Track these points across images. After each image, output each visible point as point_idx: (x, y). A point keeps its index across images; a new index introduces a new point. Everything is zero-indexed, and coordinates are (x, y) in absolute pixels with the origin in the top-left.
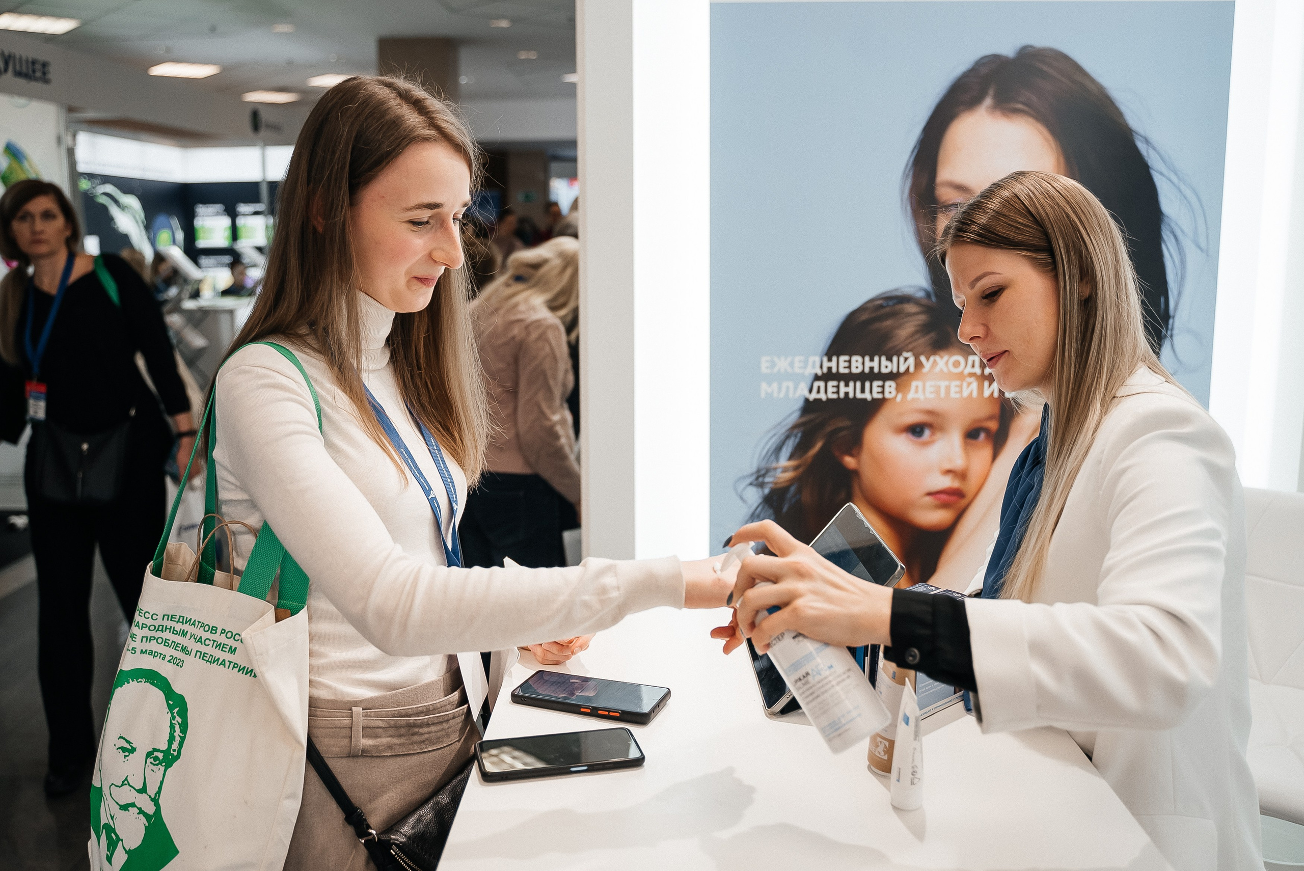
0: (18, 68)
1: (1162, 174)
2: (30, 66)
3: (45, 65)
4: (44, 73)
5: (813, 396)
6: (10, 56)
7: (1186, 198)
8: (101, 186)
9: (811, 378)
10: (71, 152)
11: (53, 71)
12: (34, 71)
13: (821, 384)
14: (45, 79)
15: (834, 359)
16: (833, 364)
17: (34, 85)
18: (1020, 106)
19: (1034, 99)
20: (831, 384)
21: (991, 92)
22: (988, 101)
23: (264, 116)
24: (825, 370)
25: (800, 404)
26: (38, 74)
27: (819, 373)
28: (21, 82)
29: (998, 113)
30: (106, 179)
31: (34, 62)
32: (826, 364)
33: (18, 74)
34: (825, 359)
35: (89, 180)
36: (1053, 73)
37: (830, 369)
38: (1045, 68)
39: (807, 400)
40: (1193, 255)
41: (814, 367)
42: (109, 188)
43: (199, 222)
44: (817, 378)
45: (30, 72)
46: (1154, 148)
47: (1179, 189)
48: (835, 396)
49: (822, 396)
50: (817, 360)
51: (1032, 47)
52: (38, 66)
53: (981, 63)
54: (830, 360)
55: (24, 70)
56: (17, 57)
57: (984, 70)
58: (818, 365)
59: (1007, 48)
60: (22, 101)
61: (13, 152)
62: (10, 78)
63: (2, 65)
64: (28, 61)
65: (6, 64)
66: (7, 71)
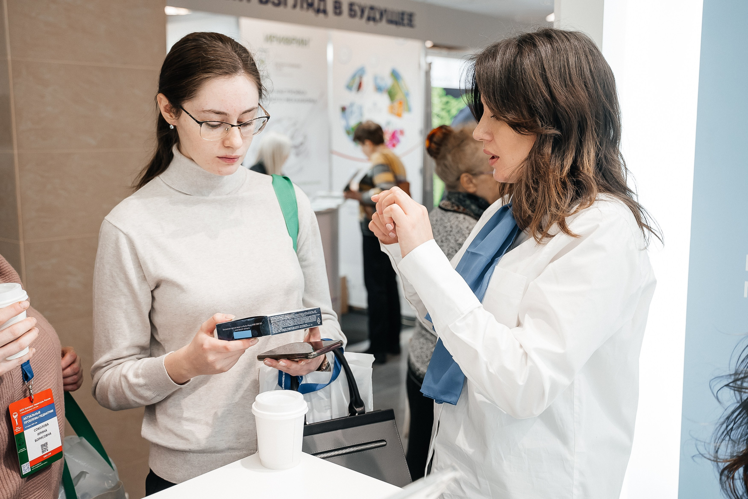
0: (390, 18)
2: (400, 16)
3: (411, 15)
4: (410, 21)
6: (385, 11)
10: (428, 74)
11: (417, 20)
12: (403, 19)
14: (411, 24)
17: (402, 29)
26: (406, 21)
28: (393, 27)
31: (403, 14)
33: (390, 22)
45: (401, 21)
52: (406, 17)
55: (395, 19)
56: (390, 10)
60: (401, 41)
61: (395, 75)
62: (383, 24)
63: (378, 16)
64: (399, 13)
65: (381, 15)
66: (381, 20)
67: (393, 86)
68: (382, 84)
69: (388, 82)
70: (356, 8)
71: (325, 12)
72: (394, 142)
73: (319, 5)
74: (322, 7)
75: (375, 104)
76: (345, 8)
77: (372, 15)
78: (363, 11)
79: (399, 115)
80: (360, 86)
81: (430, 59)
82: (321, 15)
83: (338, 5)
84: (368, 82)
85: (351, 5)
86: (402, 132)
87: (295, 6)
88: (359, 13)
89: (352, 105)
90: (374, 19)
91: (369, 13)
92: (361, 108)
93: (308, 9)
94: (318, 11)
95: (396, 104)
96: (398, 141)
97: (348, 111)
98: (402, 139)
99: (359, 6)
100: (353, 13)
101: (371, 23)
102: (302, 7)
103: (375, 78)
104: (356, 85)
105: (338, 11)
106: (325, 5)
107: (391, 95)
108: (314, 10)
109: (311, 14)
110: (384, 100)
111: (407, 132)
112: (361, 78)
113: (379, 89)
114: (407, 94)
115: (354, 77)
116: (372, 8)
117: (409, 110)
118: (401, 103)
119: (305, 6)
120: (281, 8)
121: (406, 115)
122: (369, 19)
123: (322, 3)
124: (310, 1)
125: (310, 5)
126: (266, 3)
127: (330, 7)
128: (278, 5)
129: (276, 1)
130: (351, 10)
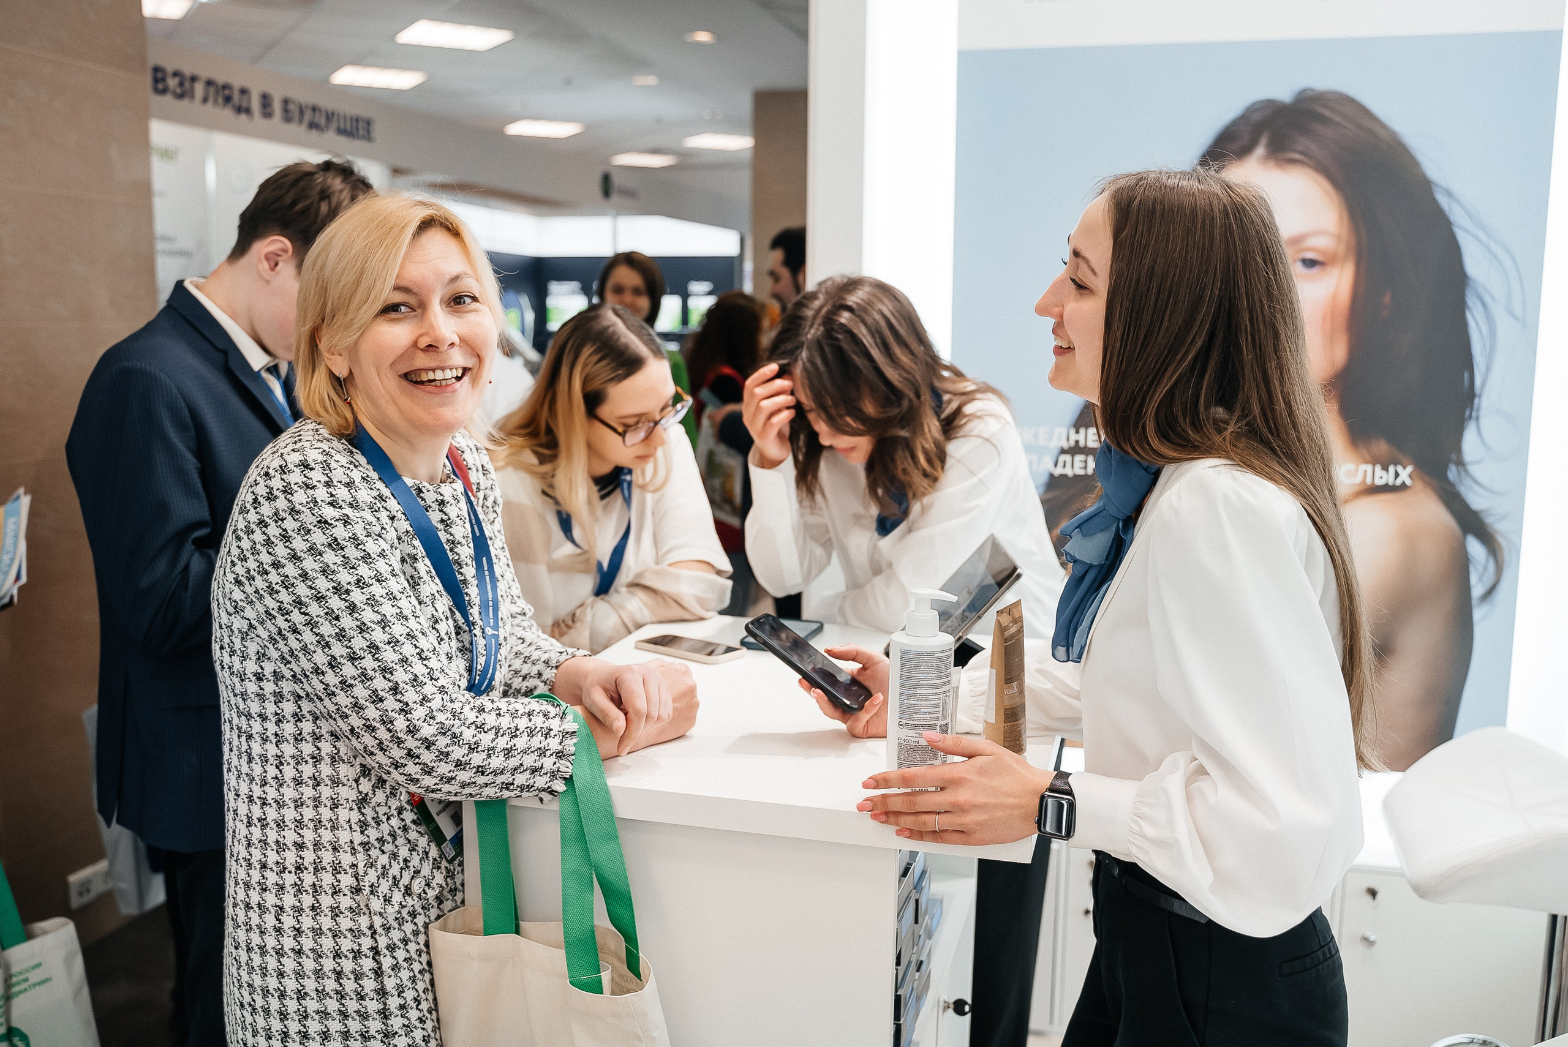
0: (342, 126)
1: (1467, 231)
2: (354, 123)
3: (369, 123)
4: (368, 132)
5: (1058, 471)
6: (333, 114)
7: (1496, 258)
9: (1057, 451)
11: (377, 131)
12: (357, 129)
13: (1067, 458)
14: (368, 137)
15: (1082, 431)
16: (1081, 437)
17: (356, 143)
18: (1296, 156)
19: (1313, 148)
20: (1079, 458)
21: (1264, 141)
22: (1260, 151)
23: (617, 180)
24: (1072, 443)
25: (1044, 479)
26: (361, 132)
27: (1066, 446)
28: (343, 140)
29: (1271, 164)
31: (358, 119)
32: (1074, 437)
33: (341, 132)
34: (1073, 431)
36: (1336, 118)
37: (1077, 442)
38: (1327, 113)
39: (1052, 476)
40: (1505, 326)
41: (1060, 439)
43: (551, 302)
44: (1063, 451)
45: (354, 130)
46: (1458, 202)
47: (1489, 249)
48: (1081, 472)
49: (1069, 472)
50: (1063, 431)
51: (1313, 90)
52: (361, 125)
53: (1251, 109)
54: (1077, 432)
55: (348, 128)
56: (341, 114)
57: (1256, 117)
58: (1064, 437)
59: (1284, 93)
62: (330, 135)
63: (323, 122)
64: (352, 119)
65: (328, 120)
66: (327, 127)
70: (291, 107)
71: (248, 111)
73: (240, 99)
74: (244, 105)
76: (277, 107)
77: (315, 120)
78: (301, 111)
82: (243, 117)
83: (266, 101)
85: (286, 102)
87: (205, 100)
88: (297, 115)
90: (317, 127)
91: (311, 117)
93: (224, 105)
94: (239, 109)
99: (297, 104)
100: (288, 115)
101: (314, 132)
102: (216, 102)
105: (267, 111)
106: (249, 100)
108: (232, 106)
109: (228, 113)
116: (314, 109)
119: (220, 100)
120: (185, 102)
122: (309, 125)
123: (245, 97)
124: (227, 92)
125: (228, 100)
126: (164, 91)
127: (256, 105)
128: (181, 96)
129: (179, 91)
130: (286, 111)
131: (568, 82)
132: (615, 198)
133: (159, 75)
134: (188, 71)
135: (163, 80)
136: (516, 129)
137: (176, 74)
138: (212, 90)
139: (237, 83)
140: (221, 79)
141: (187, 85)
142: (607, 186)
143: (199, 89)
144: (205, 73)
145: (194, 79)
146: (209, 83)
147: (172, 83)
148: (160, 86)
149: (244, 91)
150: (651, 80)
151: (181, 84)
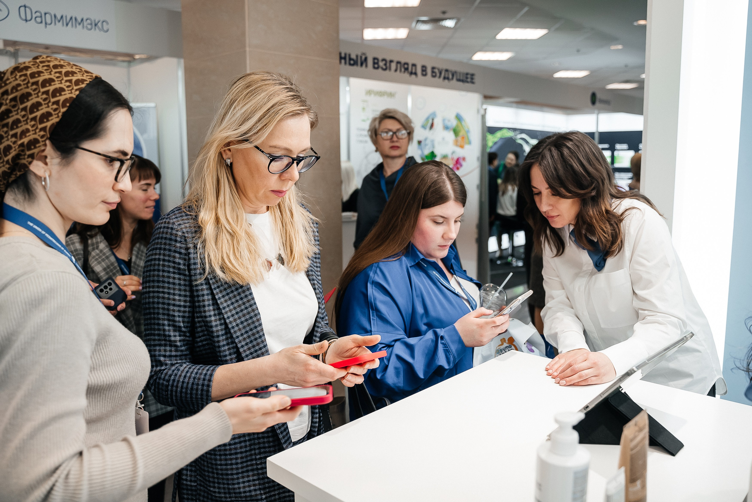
0: (458, 77)
2: (465, 76)
3: (473, 75)
4: (472, 79)
6: (456, 72)
8: (520, 135)
10: (483, 117)
11: (477, 79)
12: (467, 78)
14: (472, 82)
17: (467, 85)
23: (599, 96)
26: (469, 80)
28: (460, 84)
30: (522, 131)
31: (467, 74)
33: (459, 80)
35: (513, 132)
42: (524, 136)
45: (465, 79)
52: (469, 76)
55: (461, 78)
56: (460, 72)
60: (463, 93)
61: (459, 118)
62: (454, 82)
63: (450, 76)
64: (463, 74)
65: (453, 75)
66: (452, 79)
67: (457, 126)
68: (449, 124)
69: (454, 123)
70: (436, 71)
71: (416, 74)
72: (458, 166)
73: (412, 69)
74: (414, 71)
75: (443, 139)
76: (429, 71)
77: (447, 76)
78: (440, 73)
79: (462, 147)
80: (432, 126)
81: (485, 106)
82: (413, 76)
83: (424, 69)
84: (438, 123)
85: (433, 68)
86: (464, 159)
87: (396, 70)
88: (438, 75)
89: (426, 139)
90: (448, 79)
91: (445, 75)
92: (433, 141)
93: (404, 72)
94: (411, 73)
95: (459, 139)
96: (461, 166)
97: (423, 143)
98: (464, 163)
99: (438, 69)
100: (434, 74)
101: (446, 81)
102: (401, 71)
103: (444, 120)
104: (429, 125)
105: (424, 73)
106: (416, 69)
107: (456, 132)
108: (408, 72)
109: (406, 75)
110: (450, 136)
111: (467, 159)
112: (433, 119)
113: (446, 128)
114: (468, 132)
115: (427, 119)
116: (447, 71)
117: (470, 143)
118: (463, 138)
119: (403, 70)
120: (387, 72)
121: (467, 147)
122: (445, 78)
123: (414, 68)
124: (406, 66)
125: (406, 69)
126: (378, 68)
127: (419, 71)
128: (385, 70)
129: (384, 67)
130: (433, 72)
131: (578, 51)
132: (598, 104)
133: (376, 61)
134: (388, 58)
135: (377, 63)
136: (558, 75)
137: (383, 60)
138: (399, 65)
139: (410, 62)
140: (403, 61)
141: (388, 65)
142: (594, 99)
143: (393, 66)
144: (396, 59)
145: (391, 61)
146: (398, 63)
147: (381, 64)
148: (376, 66)
149: (414, 65)
150: (620, 47)
151: (385, 65)
